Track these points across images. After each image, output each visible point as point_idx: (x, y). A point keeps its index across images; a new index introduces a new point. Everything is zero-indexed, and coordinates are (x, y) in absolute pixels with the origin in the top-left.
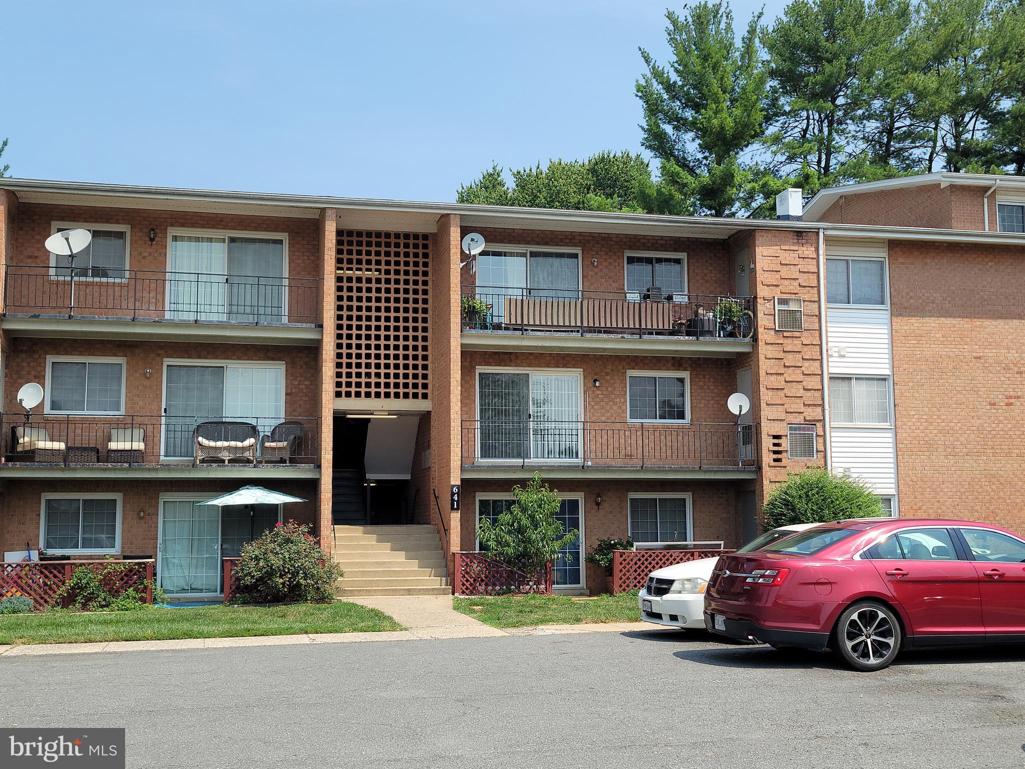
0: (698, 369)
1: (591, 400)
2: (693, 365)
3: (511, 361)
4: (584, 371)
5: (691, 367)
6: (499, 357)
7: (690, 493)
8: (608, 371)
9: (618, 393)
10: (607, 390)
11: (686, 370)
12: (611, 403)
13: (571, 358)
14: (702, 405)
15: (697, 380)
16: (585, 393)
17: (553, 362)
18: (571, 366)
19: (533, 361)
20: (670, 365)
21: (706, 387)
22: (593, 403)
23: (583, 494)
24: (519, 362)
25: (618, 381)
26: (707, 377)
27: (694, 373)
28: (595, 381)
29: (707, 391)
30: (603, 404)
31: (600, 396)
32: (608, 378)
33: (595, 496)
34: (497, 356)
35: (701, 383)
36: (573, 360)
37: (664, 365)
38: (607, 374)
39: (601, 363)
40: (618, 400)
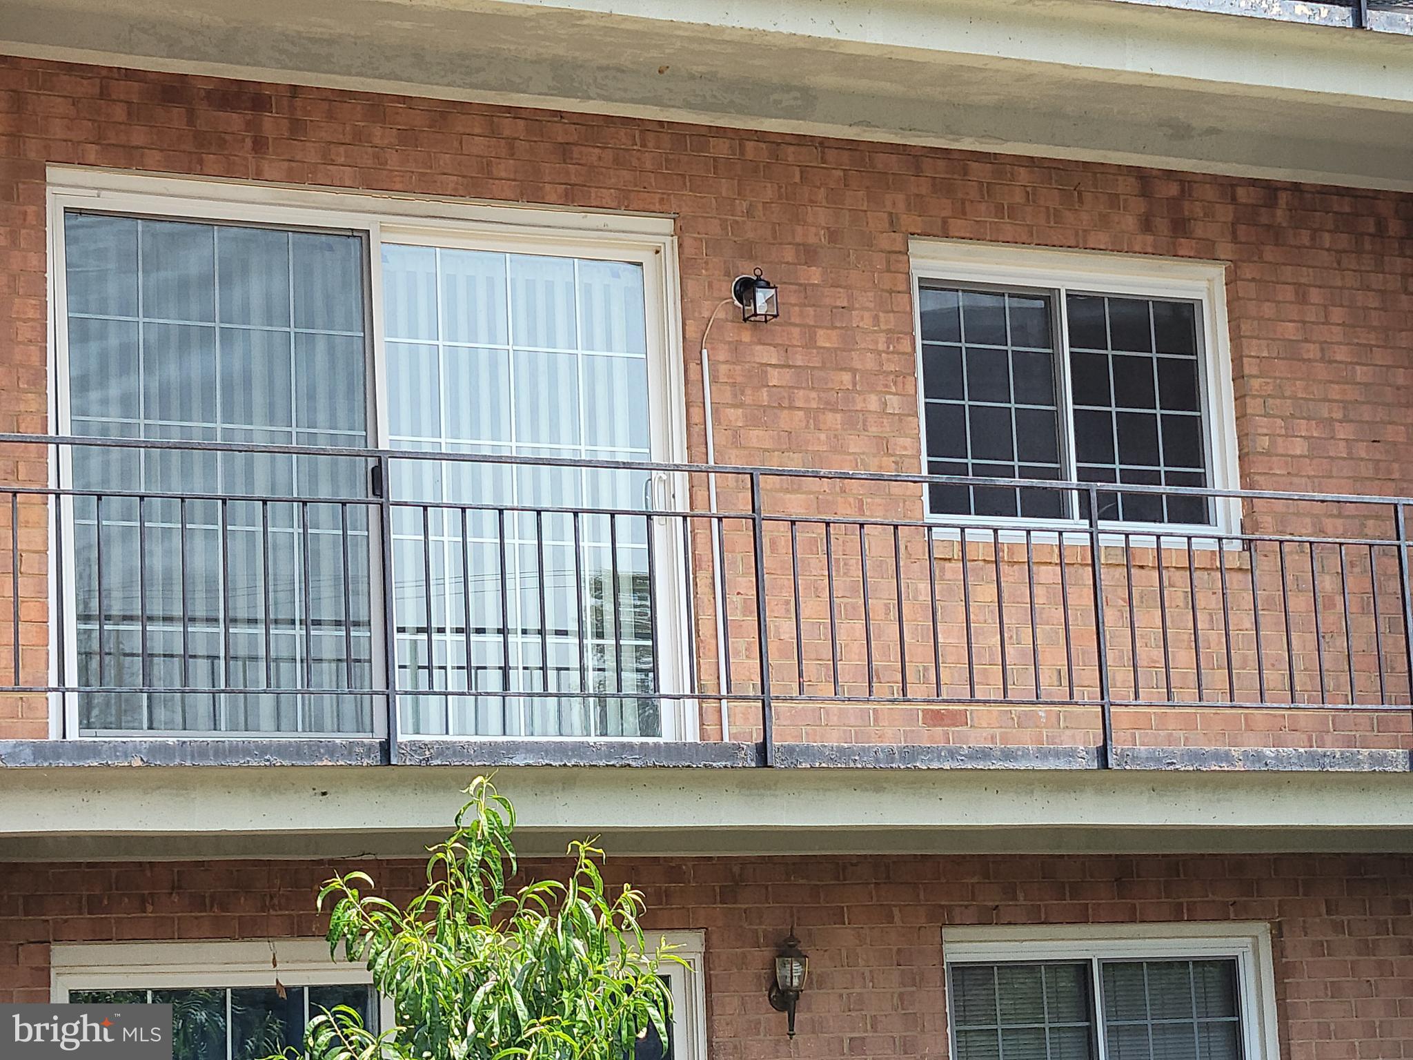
0: (1270, 253)
1: (727, 397)
2: (1242, 229)
3: (259, 145)
4: (679, 232)
5: (1235, 239)
6: (191, 121)
7: (1261, 929)
8: (814, 236)
9: (870, 363)
10: (810, 343)
11: (1206, 253)
12: (833, 420)
13: (608, 155)
14: (1299, 447)
15: (1268, 309)
16: (691, 355)
17: (503, 169)
18: (608, 195)
19: (393, 160)
20: (1129, 222)
21: (1311, 351)
22: (734, 415)
23: (693, 942)
24: (313, 157)
25: (867, 299)
26: (1315, 296)
27: (1248, 271)
28: (746, 289)
29: (1321, 371)
30: (792, 420)
31: (775, 377)
32: (814, 275)
33: (768, 953)
34: (177, 114)
35: (1290, 330)
36: (618, 162)
37: (1104, 222)
38: (809, 255)
39: (769, 193)
40: (873, 403)
